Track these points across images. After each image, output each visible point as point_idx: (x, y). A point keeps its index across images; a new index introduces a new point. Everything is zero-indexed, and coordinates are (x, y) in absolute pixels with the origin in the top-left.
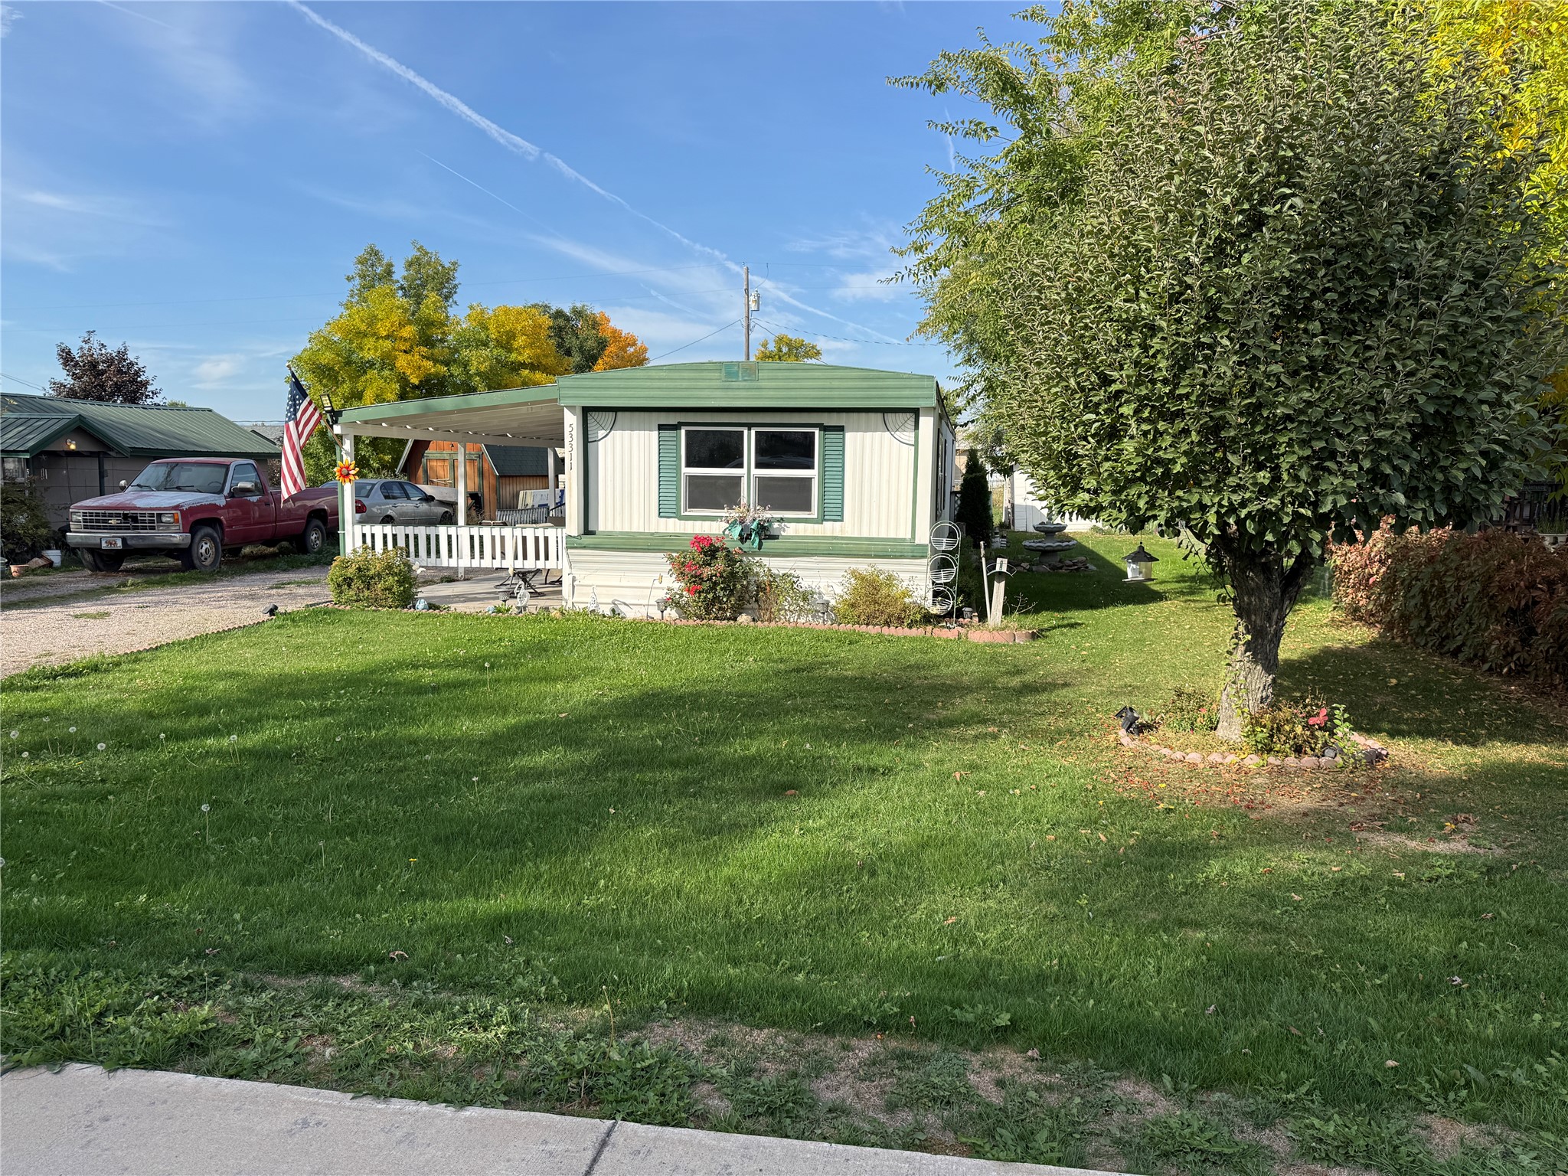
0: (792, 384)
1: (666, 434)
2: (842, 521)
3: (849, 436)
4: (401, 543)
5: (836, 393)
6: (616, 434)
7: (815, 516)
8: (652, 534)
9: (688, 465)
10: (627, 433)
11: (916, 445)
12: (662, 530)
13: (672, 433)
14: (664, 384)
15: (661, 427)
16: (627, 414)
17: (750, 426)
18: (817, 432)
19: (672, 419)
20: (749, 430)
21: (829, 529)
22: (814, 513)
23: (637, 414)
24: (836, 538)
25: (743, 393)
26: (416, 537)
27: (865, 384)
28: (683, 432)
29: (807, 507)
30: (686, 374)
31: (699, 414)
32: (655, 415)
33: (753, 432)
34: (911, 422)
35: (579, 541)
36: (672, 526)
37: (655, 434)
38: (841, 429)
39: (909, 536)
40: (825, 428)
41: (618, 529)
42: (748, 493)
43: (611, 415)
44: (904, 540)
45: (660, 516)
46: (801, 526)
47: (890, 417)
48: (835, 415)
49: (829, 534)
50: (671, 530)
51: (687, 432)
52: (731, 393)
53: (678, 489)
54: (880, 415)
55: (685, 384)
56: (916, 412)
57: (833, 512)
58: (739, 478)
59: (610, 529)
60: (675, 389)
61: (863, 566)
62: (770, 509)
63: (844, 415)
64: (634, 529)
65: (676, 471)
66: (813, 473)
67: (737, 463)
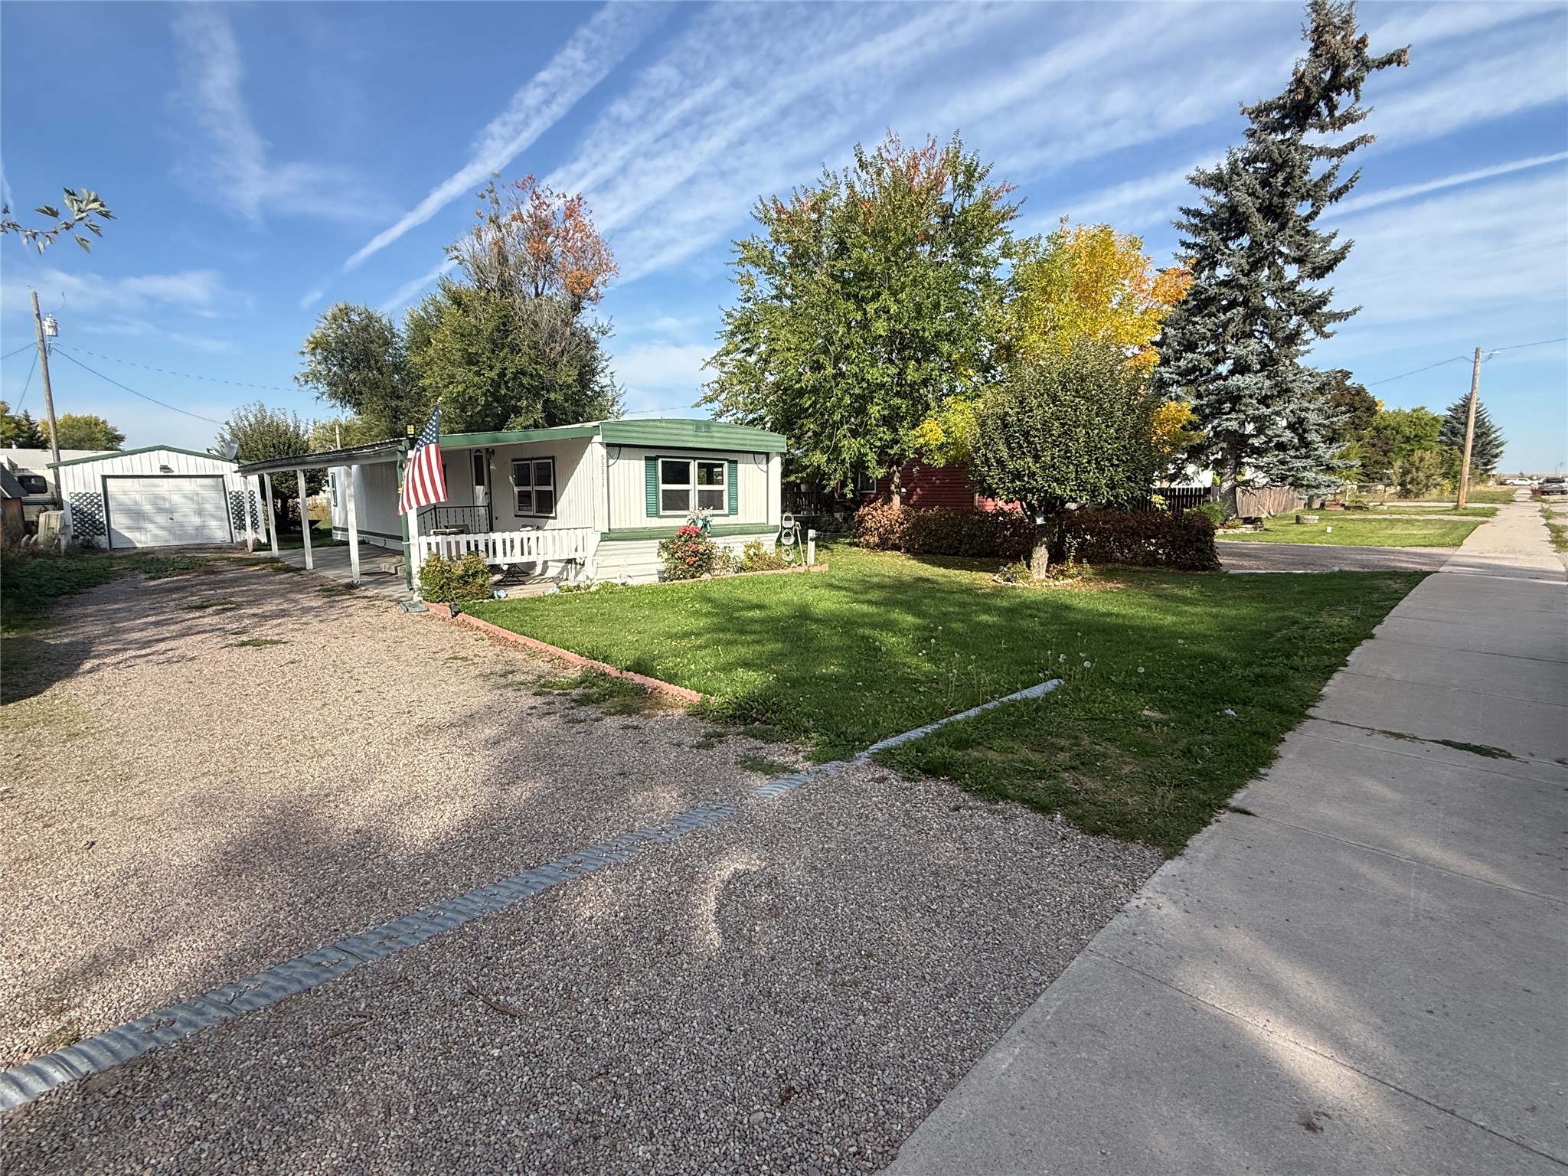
0: (728, 435)
1: (650, 463)
2: (740, 514)
6: (620, 462)
7: (727, 512)
8: (644, 528)
9: (663, 482)
10: (626, 462)
11: (767, 472)
12: (649, 526)
15: (647, 459)
16: (627, 449)
18: (726, 464)
19: (653, 454)
20: (696, 461)
23: (632, 450)
24: (737, 524)
25: (705, 440)
28: (660, 461)
29: (722, 507)
30: (676, 425)
31: (676, 451)
32: (643, 450)
33: (698, 463)
34: (765, 461)
37: (642, 464)
38: (736, 462)
39: (769, 520)
40: (730, 462)
41: (626, 527)
42: (693, 500)
43: (618, 449)
45: (647, 517)
46: (722, 518)
47: (756, 456)
48: (733, 454)
49: (733, 522)
50: (655, 525)
51: (664, 462)
53: (658, 498)
54: (752, 455)
56: (771, 455)
57: (734, 511)
58: (687, 492)
61: (751, 539)
62: (706, 509)
63: (737, 454)
64: (633, 526)
65: (656, 487)
66: (724, 487)
67: (687, 482)
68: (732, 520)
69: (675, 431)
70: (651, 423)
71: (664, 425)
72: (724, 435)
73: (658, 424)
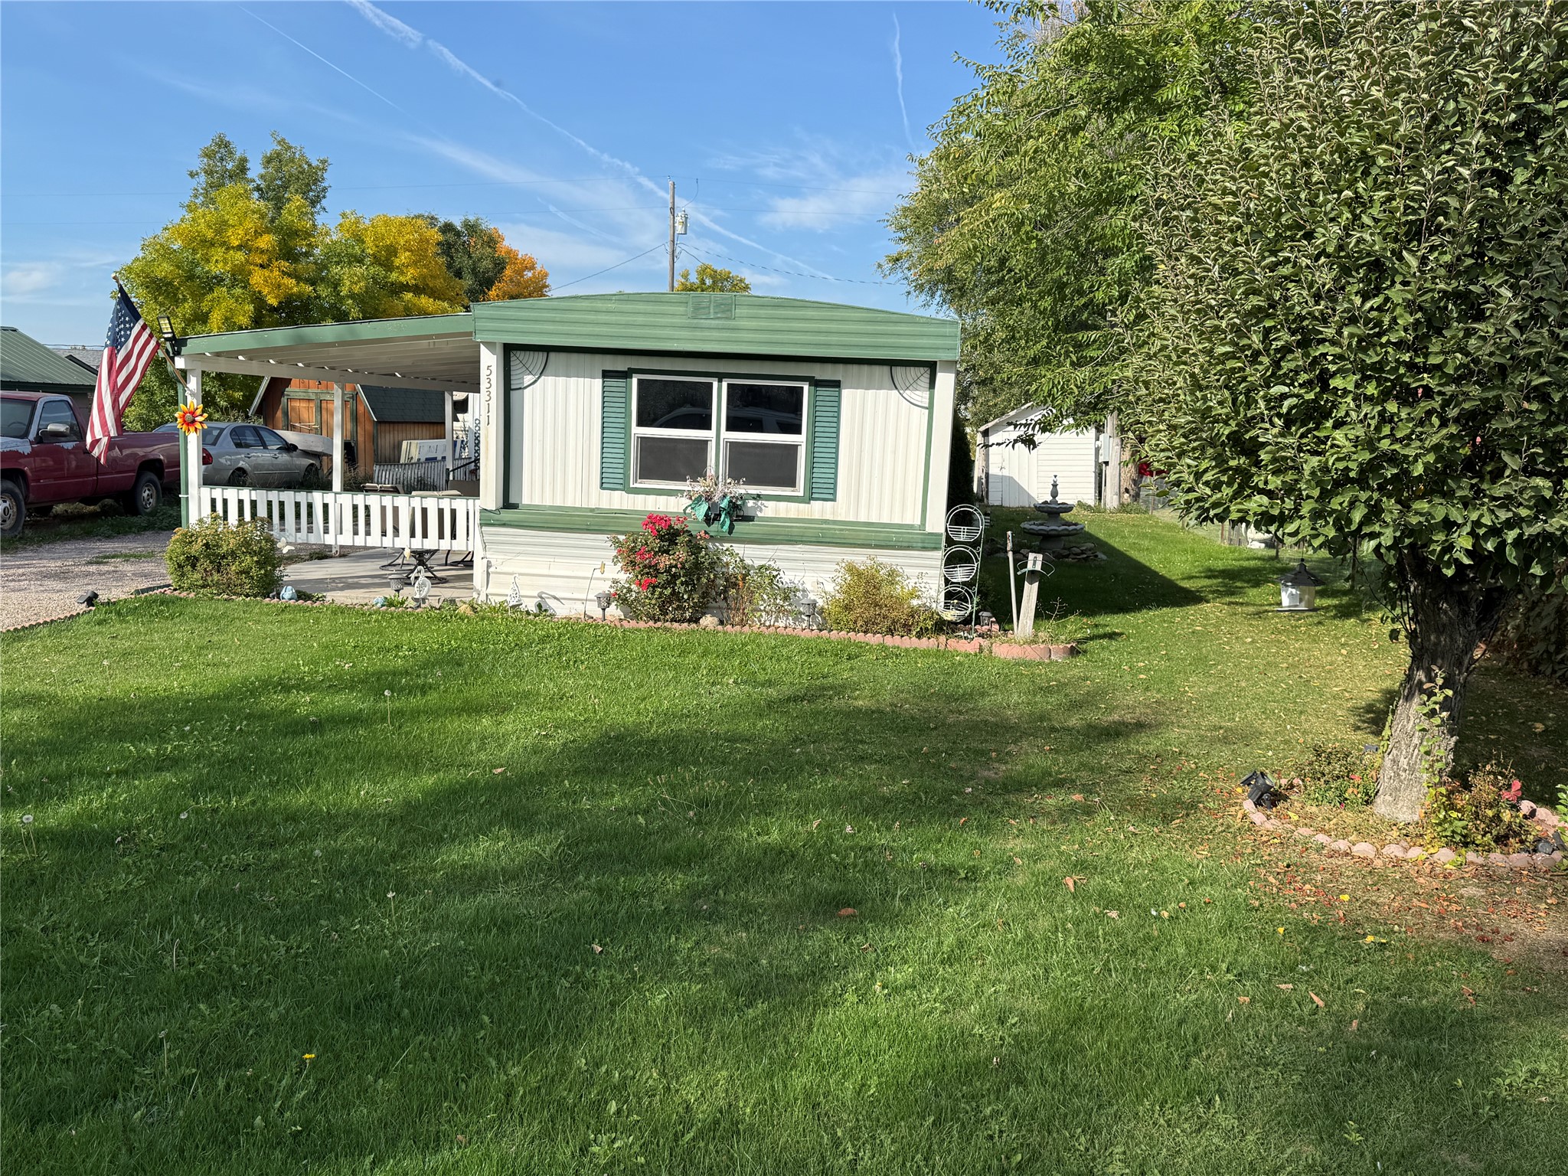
0: (778, 325)
1: (611, 382)
2: (834, 500)
3: (846, 393)
4: (262, 512)
5: (834, 339)
6: (548, 381)
7: (801, 494)
8: (592, 510)
9: (640, 424)
10: (562, 380)
11: (930, 408)
12: (605, 505)
13: (621, 383)
14: (613, 318)
15: (606, 374)
16: (563, 356)
17: (720, 377)
18: (806, 387)
19: (621, 364)
20: (720, 381)
21: (818, 510)
22: (800, 490)
23: (575, 356)
24: (826, 522)
25: (716, 334)
26: (282, 504)
27: (870, 328)
28: (635, 381)
29: (791, 482)
30: (641, 307)
31: (655, 359)
32: (598, 357)
33: (725, 385)
34: (925, 380)
35: (497, 517)
36: (618, 501)
37: (596, 385)
38: (836, 384)
39: (918, 522)
40: (816, 383)
41: (548, 502)
42: (716, 461)
43: (541, 357)
44: (911, 527)
45: (602, 487)
46: (783, 505)
47: (898, 371)
48: (829, 367)
49: (817, 516)
50: (616, 506)
51: (640, 382)
52: (699, 334)
53: (627, 453)
54: (886, 369)
55: (640, 319)
56: (932, 367)
57: (823, 489)
58: (704, 443)
59: (537, 502)
60: (627, 325)
61: (860, 558)
62: (745, 483)
63: (841, 367)
65: (627, 429)
66: (799, 439)
67: (705, 424)
72: (764, 324)
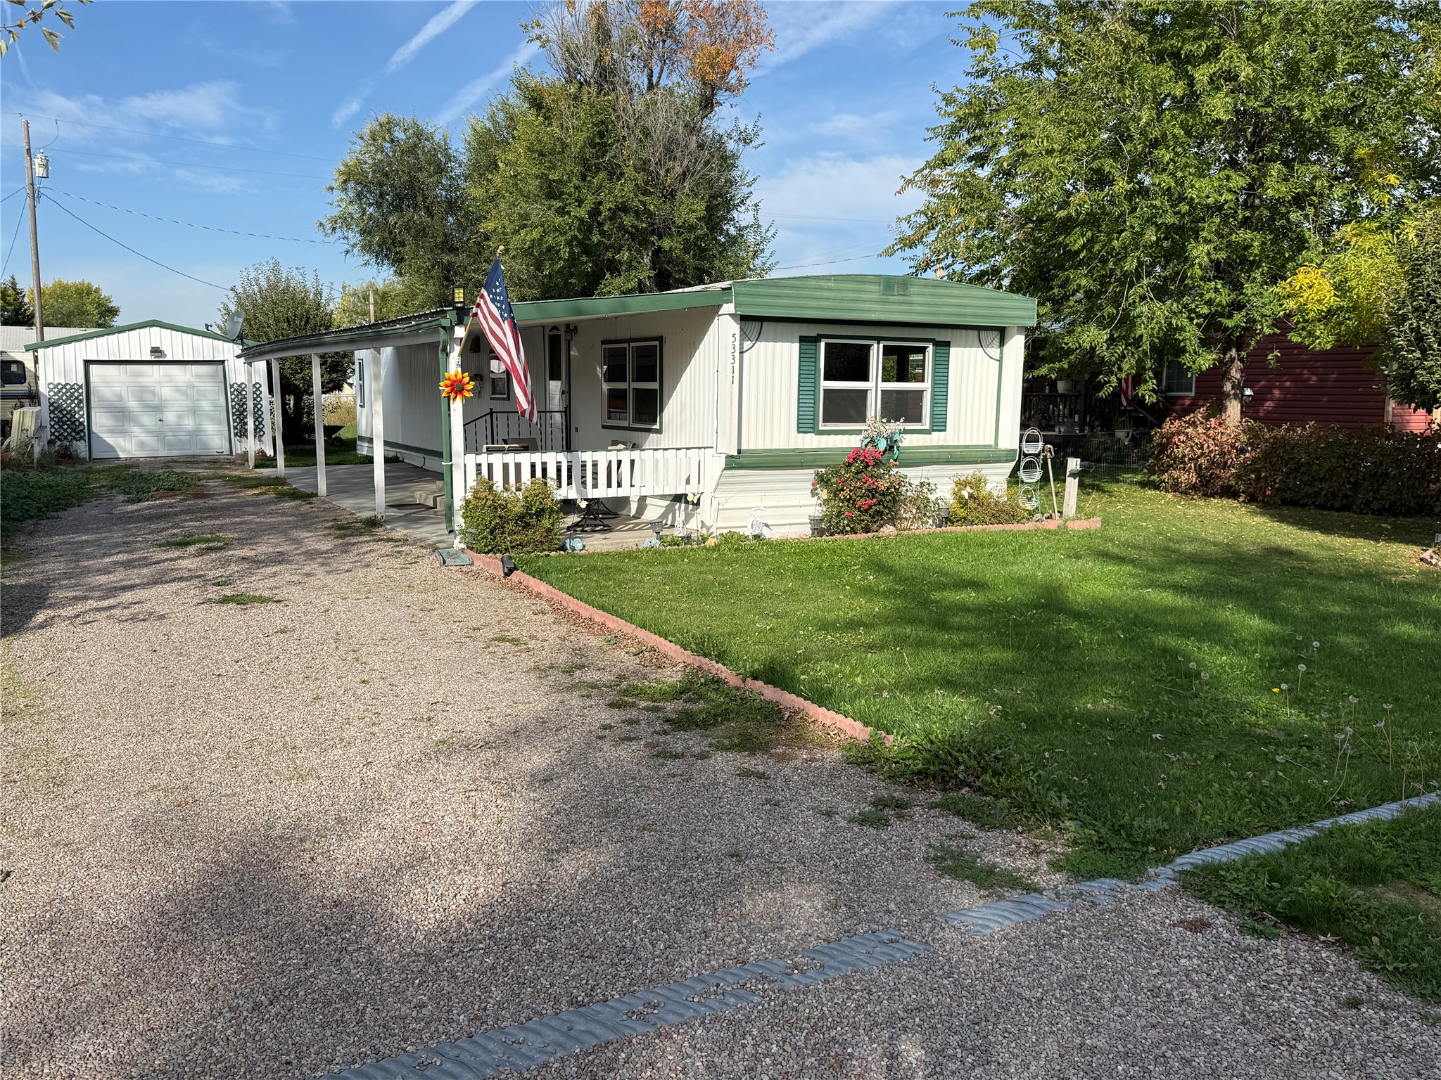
1: (806, 345)
2: (945, 430)
3: (953, 350)
6: (761, 345)
7: (927, 427)
8: (793, 450)
9: (828, 377)
10: (771, 344)
11: (1000, 361)
12: (800, 446)
13: (812, 346)
15: (803, 340)
16: (773, 325)
17: (879, 340)
18: (931, 348)
19: (812, 331)
20: (878, 343)
22: (926, 423)
23: (781, 325)
24: (942, 447)
25: (898, 307)
27: (989, 303)
29: (918, 419)
30: (851, 286)
32: (797, 326)
33: (881, 346)
34: (998, 339)
35: (738, 461)
37: (796, 346)
38: (948, 344)
39: (992, 443)
40: (937, 344)
41: (760, 447)
43: (757, 325)
44: (990, 446)
45: (799, 432)
46: (915, 436)
47: (983, 333)
48: (943, 331)
50: (808, 446)
51: (827, 344)
52: (888, 307)
53: (816, 403)
54: (976, 332)
56: (1001, 330)
57: (939, 424)
60: (842, 300)
63: (950, 331)
64: (775, 447)
65: (816, 384)
66: (926, 386)
67: (864, 377)
68: (936, 439)
69: (850, 295)
70: (813, 283)
71: (832, 284)
72: (929, 300)
73: (823, 283)
